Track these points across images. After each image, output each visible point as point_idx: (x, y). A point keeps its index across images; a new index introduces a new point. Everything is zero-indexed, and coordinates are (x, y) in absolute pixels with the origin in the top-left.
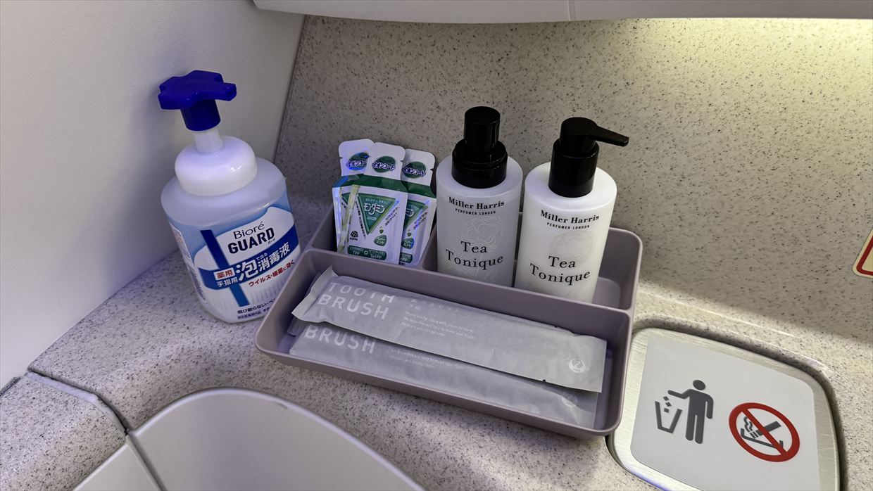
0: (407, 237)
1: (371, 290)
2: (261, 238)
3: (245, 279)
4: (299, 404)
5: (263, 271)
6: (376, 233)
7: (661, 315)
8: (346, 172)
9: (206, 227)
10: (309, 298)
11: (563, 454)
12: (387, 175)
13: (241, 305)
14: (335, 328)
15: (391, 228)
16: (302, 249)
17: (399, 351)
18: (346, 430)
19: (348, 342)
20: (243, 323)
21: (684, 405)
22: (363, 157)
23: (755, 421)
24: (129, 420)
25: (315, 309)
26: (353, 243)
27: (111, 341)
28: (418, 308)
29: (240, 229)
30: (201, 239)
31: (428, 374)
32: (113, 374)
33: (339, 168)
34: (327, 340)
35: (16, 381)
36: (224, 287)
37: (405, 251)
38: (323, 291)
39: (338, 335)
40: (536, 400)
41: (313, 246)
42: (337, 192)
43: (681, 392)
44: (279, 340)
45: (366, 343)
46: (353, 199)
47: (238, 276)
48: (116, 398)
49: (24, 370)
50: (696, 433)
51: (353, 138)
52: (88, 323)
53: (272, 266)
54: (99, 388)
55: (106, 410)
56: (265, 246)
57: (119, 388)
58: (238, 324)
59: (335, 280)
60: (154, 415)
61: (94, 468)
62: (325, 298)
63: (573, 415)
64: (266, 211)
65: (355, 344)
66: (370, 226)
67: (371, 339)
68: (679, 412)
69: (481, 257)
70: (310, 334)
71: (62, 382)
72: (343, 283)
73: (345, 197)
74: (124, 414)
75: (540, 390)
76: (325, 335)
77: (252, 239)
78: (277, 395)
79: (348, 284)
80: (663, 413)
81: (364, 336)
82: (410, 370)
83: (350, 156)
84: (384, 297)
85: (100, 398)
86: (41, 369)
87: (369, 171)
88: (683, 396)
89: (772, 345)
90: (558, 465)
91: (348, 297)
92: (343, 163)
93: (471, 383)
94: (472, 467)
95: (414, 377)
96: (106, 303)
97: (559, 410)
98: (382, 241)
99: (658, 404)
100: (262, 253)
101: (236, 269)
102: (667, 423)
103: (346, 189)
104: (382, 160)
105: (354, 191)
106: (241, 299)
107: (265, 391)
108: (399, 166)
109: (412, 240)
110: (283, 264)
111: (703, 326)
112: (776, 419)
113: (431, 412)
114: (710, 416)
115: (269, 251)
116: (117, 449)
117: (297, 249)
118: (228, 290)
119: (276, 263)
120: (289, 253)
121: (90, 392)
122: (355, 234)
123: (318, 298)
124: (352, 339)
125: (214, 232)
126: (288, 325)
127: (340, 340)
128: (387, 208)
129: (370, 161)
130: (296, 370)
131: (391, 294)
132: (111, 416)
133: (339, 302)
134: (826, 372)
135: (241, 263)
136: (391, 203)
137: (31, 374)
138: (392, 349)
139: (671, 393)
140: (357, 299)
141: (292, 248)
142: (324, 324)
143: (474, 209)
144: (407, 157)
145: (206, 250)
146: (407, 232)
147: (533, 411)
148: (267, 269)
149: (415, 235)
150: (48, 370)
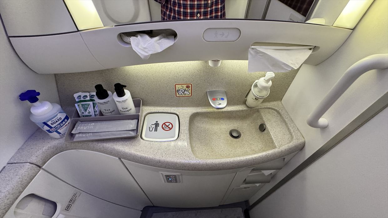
0: (95, 110)
1: (89, 123)
2: (59, 120)
3: (58, 129)
4: (80, 149)
5: (62, 126)
6: (87, 111)
7: (150, 111)
8: (77, 100)
9: (44, 121)
10: (75, 128)
11: (132, 141)
12: (86, 99)
13: (59, 134)
14: (82, 133)
15: (91, 110)
16: (71, 119)
17: (97, 133)
18: (92, 150)
19: (86, 135)
20: (62, 137)
21: (154, 126)
22: (80, 96)
23: (166, 125)
24: (40, 165)
25: (77, 130)
26: (83, 115)
27: (29, 151)
28: (99, 124)
29: (52, 120)
30: (43, 124)
31: (104, 136)
32: (32, 157)
33: (75, 100)
34: (81, 136)
35: (4, 167)
36: (53, 132)
37: (95, 113)
38: (78, 126)
39: (83, 134)
40: (125, 134)
41: (74, 118)
42: (76, 105)
43: (154, 124)
44: (71, 139)
45: (90, 134)
46: (80, 105)
47: (56, 129)
48: (34, 162)
49: (7, 164)
50: (156, 130)
51: (77, 93)
52: (21, 149)
53: (64, 125)
54: (29, 161)
55: (32, 165)
56: (60, 121)
57: (34, 159)
58: (61, 138)
59: (80, 123)
60: (46, 162)
61: (34, 177)
62: (79, 128)
63: (133, 134)
64: (57, 114)
65: (88, 135)
66: (86, 110)
67: (91, 133)
68: (153, 127)
69: (110, 111)
70: (77, 136)
71: (18, 163)
72: (82, 124)
73: (79, 105)
74: (38, 164)
75: (126, 132)
76: (80, 135)
77: (56, 121)
78: (75, 149)
79: (84, 123)
80: (150, 129)
81: (89, 133)
82: (100, 136)
83: (77, 97)
84: (92, 124)
85: (30, 163)
86: (11, 162)
87: (82, 99)
88: (154, 125)
89: (169, 111)
90: (131, 143)
91: (84, 126)
92: (76, 98)
93: (113, 135)
94: (115, 149)
95: (101, 137)
96: (24, 143)
97: (130, 134)
98: (89, 113)
99: (149, 127)
100: (60, 123)
101: (55, 128)
102: (151, 130)
103: (78, 104)
104: (84, 96)
105: (80, 104)
106: (59, 133)
107: (72, 149)
108: (89, 97)
109: (96, 111)
110: (67, 123)
111: (158, 111)
112: (169, 124)
113: (106, 142)
114: (158, 127)
115: (62, 122)
116: (39, 172)
117: (69, 120)
118: (55, 132)
119: (65, 124)
120: (67, 121)
121: (27, 163)
122: (83, 113)
123: (77, 128)
124: (87, 134)
125: (46, 122)
126: (72, 135)
127: (84, 135)
128: (88, 106)
129: (82, 97)
130: (77, 143)
131: (93, 123)
132: (34, 166)
133: (82, 128)
134: (178, 113)
135: (56, 126)
136: (89, 105)
137: (8, 164)
138: (95, 133)
139: (152, 125)
140: (86, 126)
141: (68, 120)
142: (80, 133)
143: (103, 103)
144: (90, 94)
145: (45, 126)
146: (95, 109)
147: (125, 136)
148: (63, 126)
149: (97, 110)
150: (13, 162)
